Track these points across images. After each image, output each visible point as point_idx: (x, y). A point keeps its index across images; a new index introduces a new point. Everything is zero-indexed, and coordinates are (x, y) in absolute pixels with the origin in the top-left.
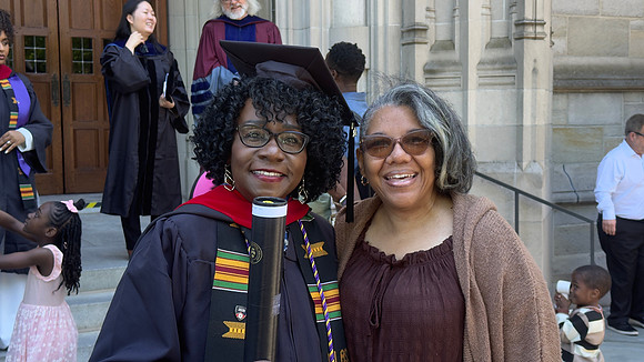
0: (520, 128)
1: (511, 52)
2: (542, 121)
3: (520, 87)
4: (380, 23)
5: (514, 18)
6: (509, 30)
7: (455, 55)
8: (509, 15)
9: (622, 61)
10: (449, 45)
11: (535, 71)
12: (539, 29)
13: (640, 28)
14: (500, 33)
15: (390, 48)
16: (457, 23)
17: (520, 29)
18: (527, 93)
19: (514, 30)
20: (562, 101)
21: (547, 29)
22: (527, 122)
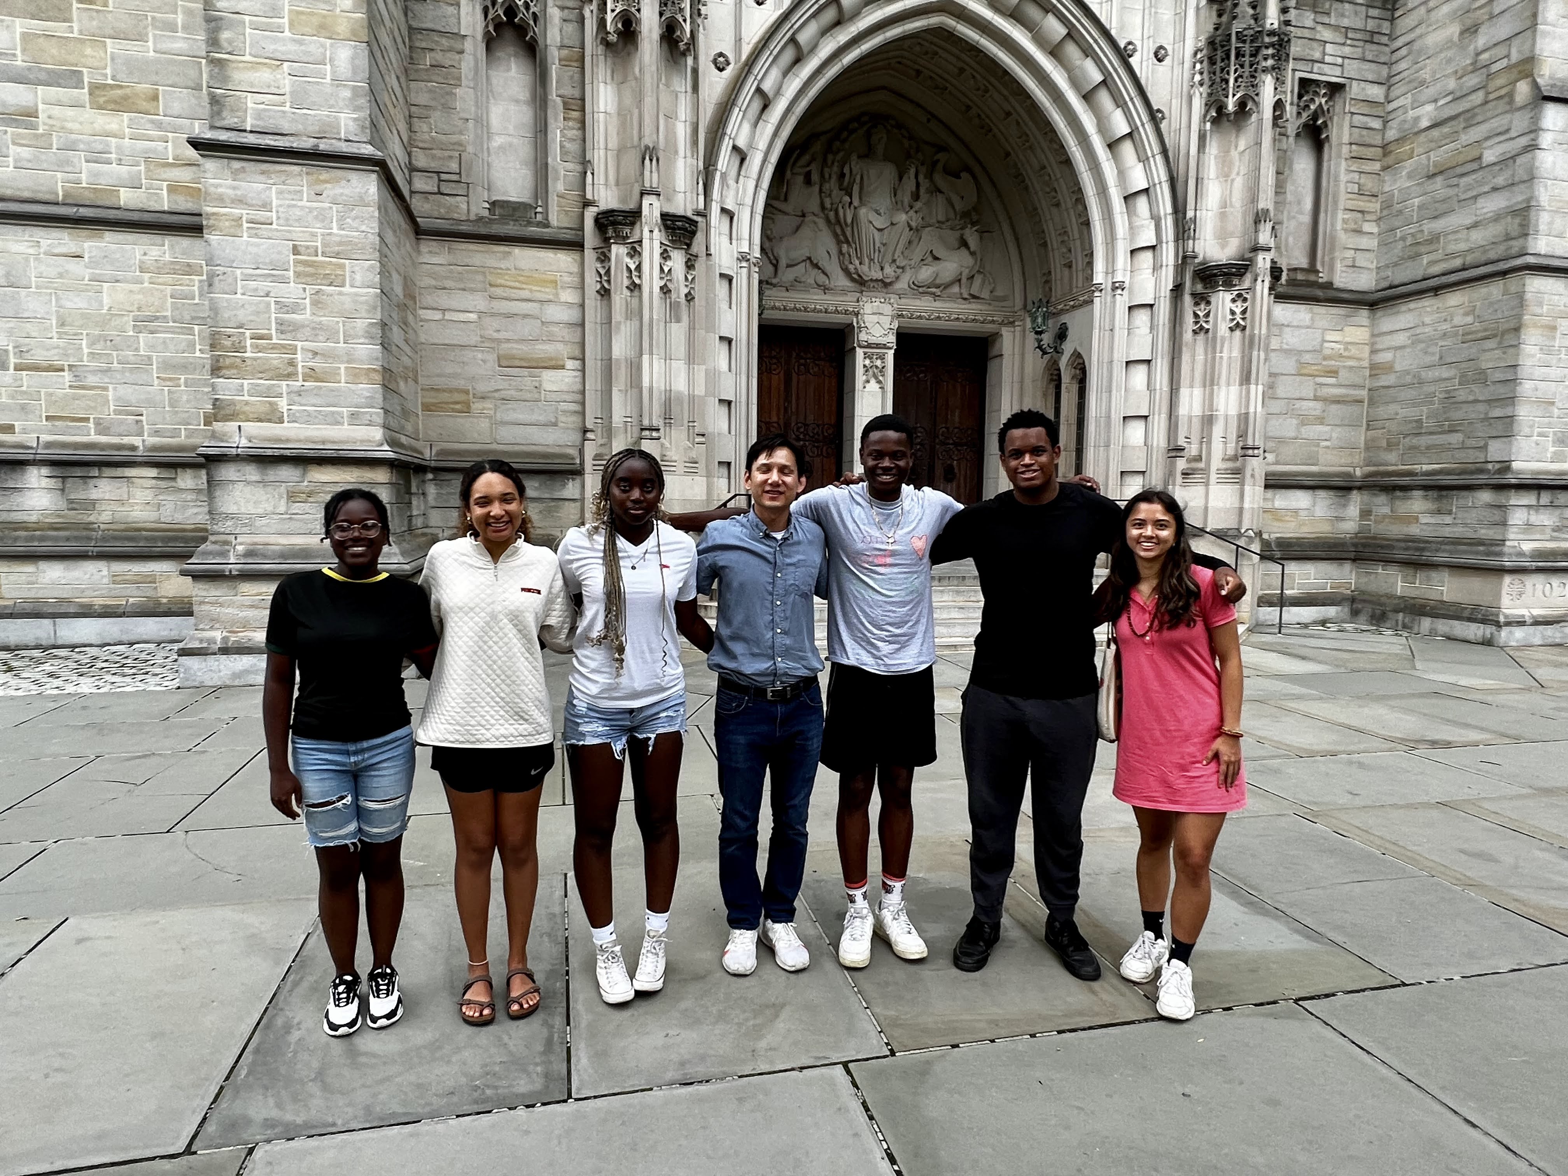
0: (1241, 510)
1: (1238, 464)
2: (1256, 506)
3: (1242, 483)
4: (1155, 444)
5: (1241, 444)
6: (1237, 450)
7: (1202, 465)
8: (1237, 442)
9: (1314, 469)
10: (1198, 458)
11: (1253, 476)
12: (1256, 451)
13: (1327, 447)
14: (1231, 452)
15: (1160, 460)
16: (1204, 446)
17: (1246, 450)
18: (1247, 488)
19: (1240, 451)
20: (1270, 493)
21: (1261, 451)
22: (1247, 505)
